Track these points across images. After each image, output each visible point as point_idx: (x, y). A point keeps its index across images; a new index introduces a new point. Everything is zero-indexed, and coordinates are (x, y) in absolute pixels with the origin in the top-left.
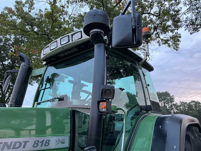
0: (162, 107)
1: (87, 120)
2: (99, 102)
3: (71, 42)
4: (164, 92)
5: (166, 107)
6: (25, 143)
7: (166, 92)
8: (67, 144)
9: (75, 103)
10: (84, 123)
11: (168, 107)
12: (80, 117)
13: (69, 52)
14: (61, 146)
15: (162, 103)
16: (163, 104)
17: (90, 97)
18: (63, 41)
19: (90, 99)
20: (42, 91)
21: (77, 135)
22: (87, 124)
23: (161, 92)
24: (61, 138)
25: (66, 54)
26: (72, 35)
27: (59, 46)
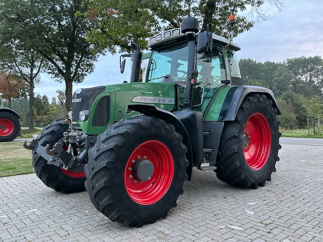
0: (306, 83)
1: (184, 90)
2: (190, 79)
3: (172, 36)
4: (312, 57)
5: (314, 82)
6: (155, 99)
7: (316, 57)
8: (173, 103)
9: (176, 79)
10: (183, 92)
11: (316, 82)
12: (180, 88)
13: (170, 42)
14: (170, 103)
15: (306, 76)
16: (309, 78)
17: (186, 75)
18: (166, 35)
19: (186, 77)
20: (150, 72)
21: (178, 98)
22: (184, 93)
23: (307, 58)
24: (170, 99)
25: (168, 43)
26: (173, 31)
27: (163, 39)
